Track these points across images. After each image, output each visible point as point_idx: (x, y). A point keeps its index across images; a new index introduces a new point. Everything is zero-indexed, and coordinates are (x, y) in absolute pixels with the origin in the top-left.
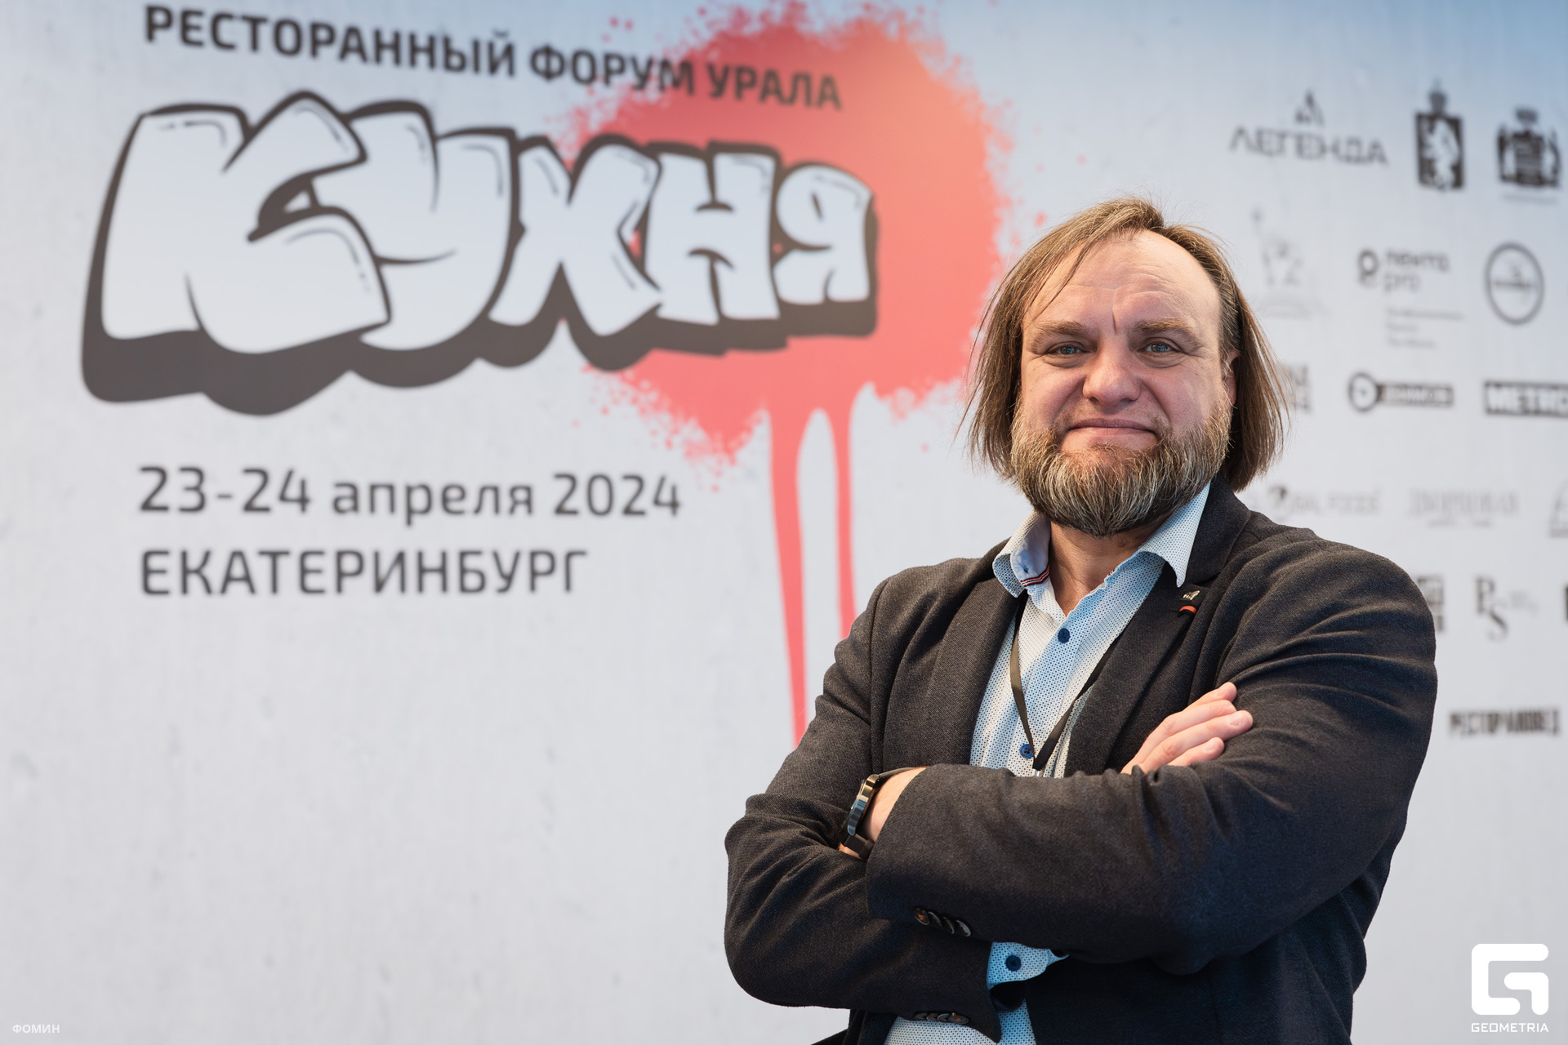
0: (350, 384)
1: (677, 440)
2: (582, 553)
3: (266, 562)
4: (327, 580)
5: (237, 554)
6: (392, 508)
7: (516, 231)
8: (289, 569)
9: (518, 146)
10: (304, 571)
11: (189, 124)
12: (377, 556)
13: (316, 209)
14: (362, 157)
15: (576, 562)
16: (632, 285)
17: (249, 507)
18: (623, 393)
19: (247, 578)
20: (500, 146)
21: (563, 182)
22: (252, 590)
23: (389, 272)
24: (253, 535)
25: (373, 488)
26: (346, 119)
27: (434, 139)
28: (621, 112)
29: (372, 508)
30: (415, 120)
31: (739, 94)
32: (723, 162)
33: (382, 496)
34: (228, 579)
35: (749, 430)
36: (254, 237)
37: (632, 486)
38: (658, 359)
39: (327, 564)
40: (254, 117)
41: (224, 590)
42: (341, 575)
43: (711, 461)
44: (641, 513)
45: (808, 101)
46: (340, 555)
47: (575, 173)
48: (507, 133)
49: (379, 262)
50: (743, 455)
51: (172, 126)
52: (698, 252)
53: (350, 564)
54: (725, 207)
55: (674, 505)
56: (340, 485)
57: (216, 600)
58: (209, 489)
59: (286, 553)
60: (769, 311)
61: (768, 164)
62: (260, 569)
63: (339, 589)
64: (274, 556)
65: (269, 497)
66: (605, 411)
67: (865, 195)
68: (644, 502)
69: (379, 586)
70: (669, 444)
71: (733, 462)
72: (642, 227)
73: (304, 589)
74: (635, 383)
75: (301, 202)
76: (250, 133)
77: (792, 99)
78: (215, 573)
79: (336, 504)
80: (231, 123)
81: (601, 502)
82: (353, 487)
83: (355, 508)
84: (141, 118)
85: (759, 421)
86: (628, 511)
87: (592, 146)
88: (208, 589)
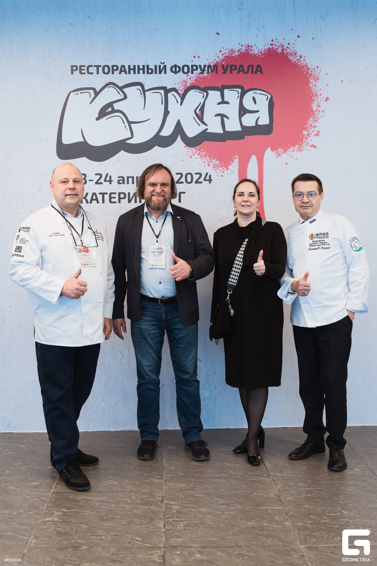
0: (122, 153)
1: (211, 164)
2: (184, 193)
3: (101, 195)
4: (117, 200)
5: (94, 194)
6: (133, 183)
7: (166, 113)
8: (107, 197)
9: (167, 91)
10: (110, 198)
11: (81, 93)
12: (129, 193)
13: (114, 111)
14: (125, 97)
15: (182, 195)
16: (199, 125)
17: (97, 183)
18: (196, 152)
19: (97, 200)
20: (162, 92)
21: (179, 100)
22: (98, 202)
23: (132, 125)
24: (98, 189)
25: (128, 178)
26: (121, 88)
27: (144, 91)
28: (196, 80)
29: (128, 183)
30: (139, 87)
31: (231, 73)
32: (226, 91)
33: (130, 179)
34: (92, 199)
35: (233, 161)
36: (97, 119)
37: (198, 176)
38: (206, 143)
39: (117, 196)
40: (98, 91)
41: (91, 202)
42: (120, 199)
43: (221, 169)
44: (201, 182)
45: (252, 73)
46: (120, 194)
47: (183, 97)
48: (164, 88)
49: (130, 123)
50: (230, 167)
51: (78, 94)
52: (217, 115)
53: (122, 196)
54: (227, 103)
55: (210, 181)
56: (119, 177)
57: (89, 204)
58: (87, 179)
59: (107, 193)
60: (239, 129)
61: (240, 90)
62: (100, 197)
63: (119, 202)
64: (103, 194)
65: (102, 180)
66: (191, 157)
67: (269, 96)
68: (201, 180)
69: (129, 201)
70: (209, 165)
71: (227, 169)
72: (202, 109)
73: (111, 202)
74: (199, 150)
75: (110, 109)
76: (97, 94)
77: (247, 72)
78: (89, 198)
79: (118, 181)
80: (92, 92)
81: (189, 180)
82: (123, 178)
83: (124, 183)
84: (70, 92)
85: (236, 158)
86: (197, 182)
87: (187, 90)
88: (87, 202)
